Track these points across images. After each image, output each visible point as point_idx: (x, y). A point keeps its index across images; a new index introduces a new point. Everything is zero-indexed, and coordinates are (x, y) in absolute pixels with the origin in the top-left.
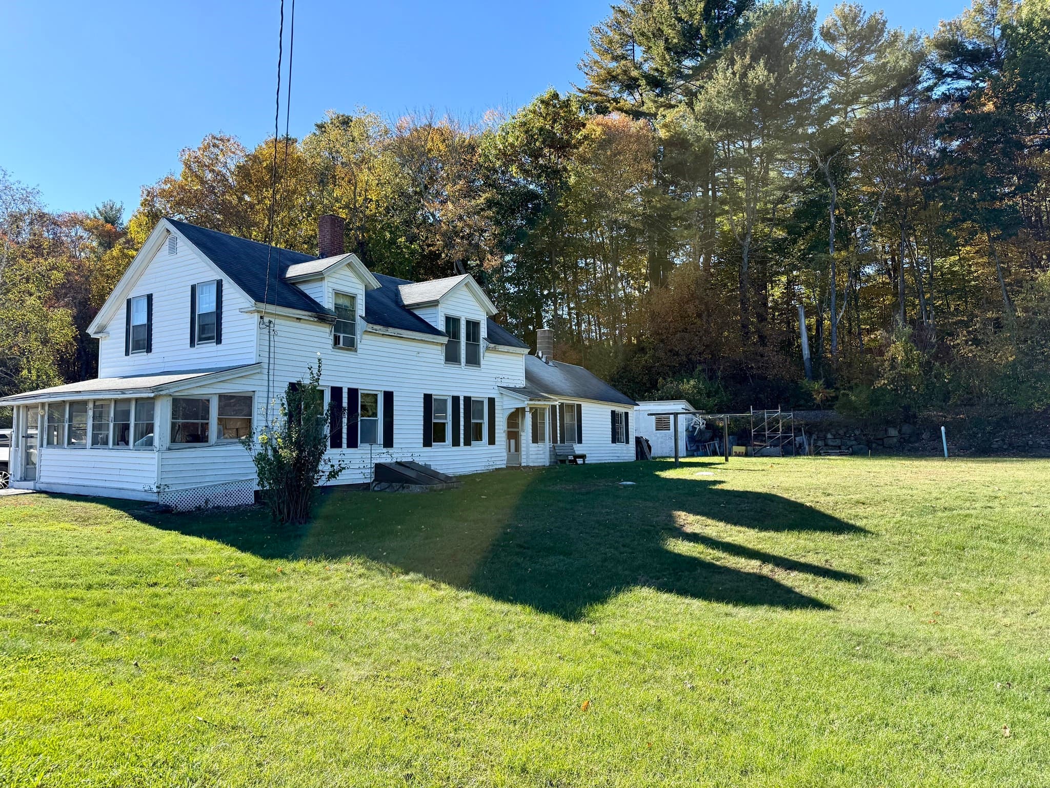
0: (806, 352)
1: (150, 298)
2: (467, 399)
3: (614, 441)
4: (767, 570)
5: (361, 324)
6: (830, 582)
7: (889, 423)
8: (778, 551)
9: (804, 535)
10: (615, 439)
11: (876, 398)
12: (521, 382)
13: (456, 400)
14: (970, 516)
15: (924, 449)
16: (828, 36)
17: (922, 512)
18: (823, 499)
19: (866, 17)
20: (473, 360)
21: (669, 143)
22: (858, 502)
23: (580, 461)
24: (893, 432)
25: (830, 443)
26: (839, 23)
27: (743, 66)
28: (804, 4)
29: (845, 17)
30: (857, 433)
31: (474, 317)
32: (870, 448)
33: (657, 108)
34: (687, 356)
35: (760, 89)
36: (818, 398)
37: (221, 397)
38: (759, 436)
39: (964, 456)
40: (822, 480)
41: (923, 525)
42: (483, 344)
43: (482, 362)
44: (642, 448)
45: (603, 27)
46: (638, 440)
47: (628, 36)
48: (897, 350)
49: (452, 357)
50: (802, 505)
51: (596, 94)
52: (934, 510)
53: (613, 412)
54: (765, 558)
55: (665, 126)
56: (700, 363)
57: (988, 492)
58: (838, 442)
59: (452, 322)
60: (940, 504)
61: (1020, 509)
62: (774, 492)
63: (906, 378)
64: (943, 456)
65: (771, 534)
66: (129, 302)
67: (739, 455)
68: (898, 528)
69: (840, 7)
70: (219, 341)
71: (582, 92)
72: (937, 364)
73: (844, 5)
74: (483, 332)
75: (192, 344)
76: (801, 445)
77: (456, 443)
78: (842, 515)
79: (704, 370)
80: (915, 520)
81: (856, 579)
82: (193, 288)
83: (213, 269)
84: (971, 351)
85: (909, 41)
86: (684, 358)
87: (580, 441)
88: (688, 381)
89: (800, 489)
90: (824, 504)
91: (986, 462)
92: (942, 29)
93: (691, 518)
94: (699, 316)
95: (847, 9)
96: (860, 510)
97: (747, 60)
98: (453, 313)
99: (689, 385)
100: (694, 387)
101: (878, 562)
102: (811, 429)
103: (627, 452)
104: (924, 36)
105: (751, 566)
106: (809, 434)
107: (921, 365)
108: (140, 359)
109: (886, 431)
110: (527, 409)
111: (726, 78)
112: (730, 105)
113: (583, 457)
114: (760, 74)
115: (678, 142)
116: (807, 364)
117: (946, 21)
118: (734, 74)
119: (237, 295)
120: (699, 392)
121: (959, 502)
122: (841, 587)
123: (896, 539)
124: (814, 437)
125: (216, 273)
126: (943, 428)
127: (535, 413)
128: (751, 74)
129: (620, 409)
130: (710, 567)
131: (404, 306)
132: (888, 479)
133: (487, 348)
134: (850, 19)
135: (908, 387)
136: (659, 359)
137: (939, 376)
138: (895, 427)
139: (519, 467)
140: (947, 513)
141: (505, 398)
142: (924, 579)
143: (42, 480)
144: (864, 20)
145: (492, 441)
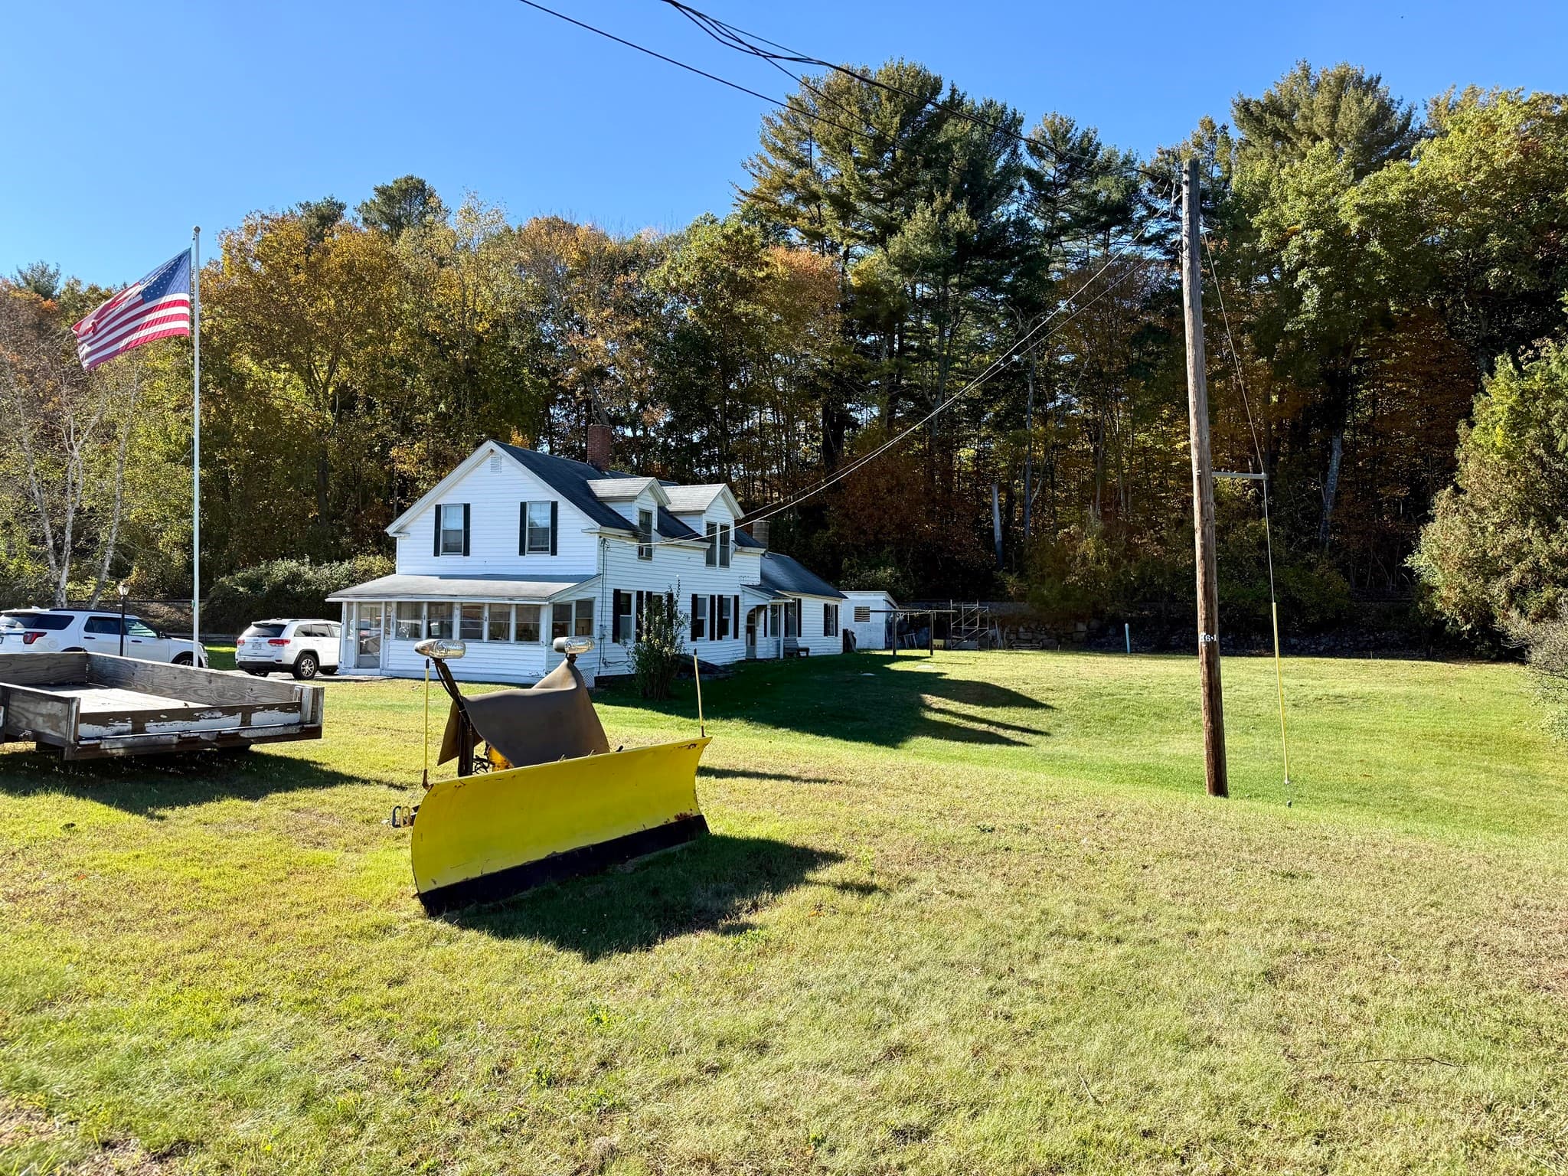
0: (998, 534)
1: (467, 507)
2: (720, 597)
3: (826, 634)
4: (992, 729)
5: (654, 534)
6: (1030, 735)
7: (1079, 618)
8: (996, 719)
9: (1012, 710)
10: (827, 633)
11: (1066, 594)
12: (757, 581)
13: (712, 597)
14: (1124, 699)
15: (1110, 645)
16: (1034, 149)
17: (1092, 696)
18: (1023, 687)
19: (1079, 133)
20: (725, 563)
21: (861, 291)
22: (1048, 689)
23: (803, 654)
24: (1082, 627)
25: (1022, 636)
26: (1048, 136)
27: (944, 204)
28: (1009, 111)
29: (1055, 132)
30: (1048, 627)
31: (725, 522)
32: (1060, 643)
33: (843, 238)
34: (875, 535)
35: (960, 235)
36: (1012, 591)
37: (578, 602)
38: (957, 631)
39: (1145, 652)
40: (1021, 672)
41: (1093, 705)
42: (732, 546)
43: (731, 563)
44: (849, 640)
45: (775, 118)
46: (845, 631)
47: (804, 132)
48: (1088, 546)
49: (710, 561)
50: (1009, 691)
51: (763, 199)
52: (1101, 695)
53: (826, 606)
54: (990, 723)
55: (858, 273)
56: (888, 543)
57: (1143, 683)
58: (1029, 636)
59: (711, 527)
60: (1106, 691)
61: (1161, 695)
62: (988, 681)
63: (1096, 574)
64: (1126, 652)
65: (991, 709)
66: (438, 508)
67: (938, 648)
68: (1075, 707)
69: (1050, 118)
70: (554, 552)
71: (746, 194)
72: (1125, 562)
73: (1055, 116)
74: (732, 537)
75: (522, 552)
76: (994, 638)
77: (712, 638)
78: (1037, 697)
79: (891, 552)
80: (1087, 702)
81: (1047, 734)
82: (523, 506)
83: (548, 490)
84: (1156, 551)
85: (1124, 163)
86: (872, 538)
87: (800, 635)
88: (885, 569)
89: (1006, 679)
90: (1025, 690)
91: (1152, 659)
92: (1160, 156)
93: (935, 699)
94: (890, 491)
95: (1057, 121)
96: (1050, 695)
97: (948, 198)
98: (712, 520)
99: (886, 573)
100: (891, 575)
101: (1060, 726)
102: (1004, 622)
103: (834, 645)
104: (1138, 160)
105: (984, 727)
106: (1002, 627)
107: (1111, 561)
108: (452, 562)
109: (1075, 625)
110: (769, 607)
111: (924, 220)
112: (927, 248)
113: (807, 650)
114: (961, 219)
115: (870, 291)
116: (999, 548)
117: (1165, 148)
118: (933, 214)
119: (577, 517)
120: (897, 580)
121: (1120, 690)
122: (1038, 738)
123: (1073, 713)
124: (1007, 630)
125: (553, 495)
126: (1126, 625)
127: (774, 609)
128: (952, 218)
129: (831, 602)
130: (956, 727)
131: (668, 512)
132: (1071, 673)
133: (736, 550)
134: (1060, 134)
135: (1097, 583)
136: (842, 537)
137: (1126, 573)
138: (1084, 622)
139: (756, 660)
140: (1110, 698)
141: (747, 595)
142: (1088, 735)
143: (391, 667)
144: (1076, 135)
145: (736, 636)
